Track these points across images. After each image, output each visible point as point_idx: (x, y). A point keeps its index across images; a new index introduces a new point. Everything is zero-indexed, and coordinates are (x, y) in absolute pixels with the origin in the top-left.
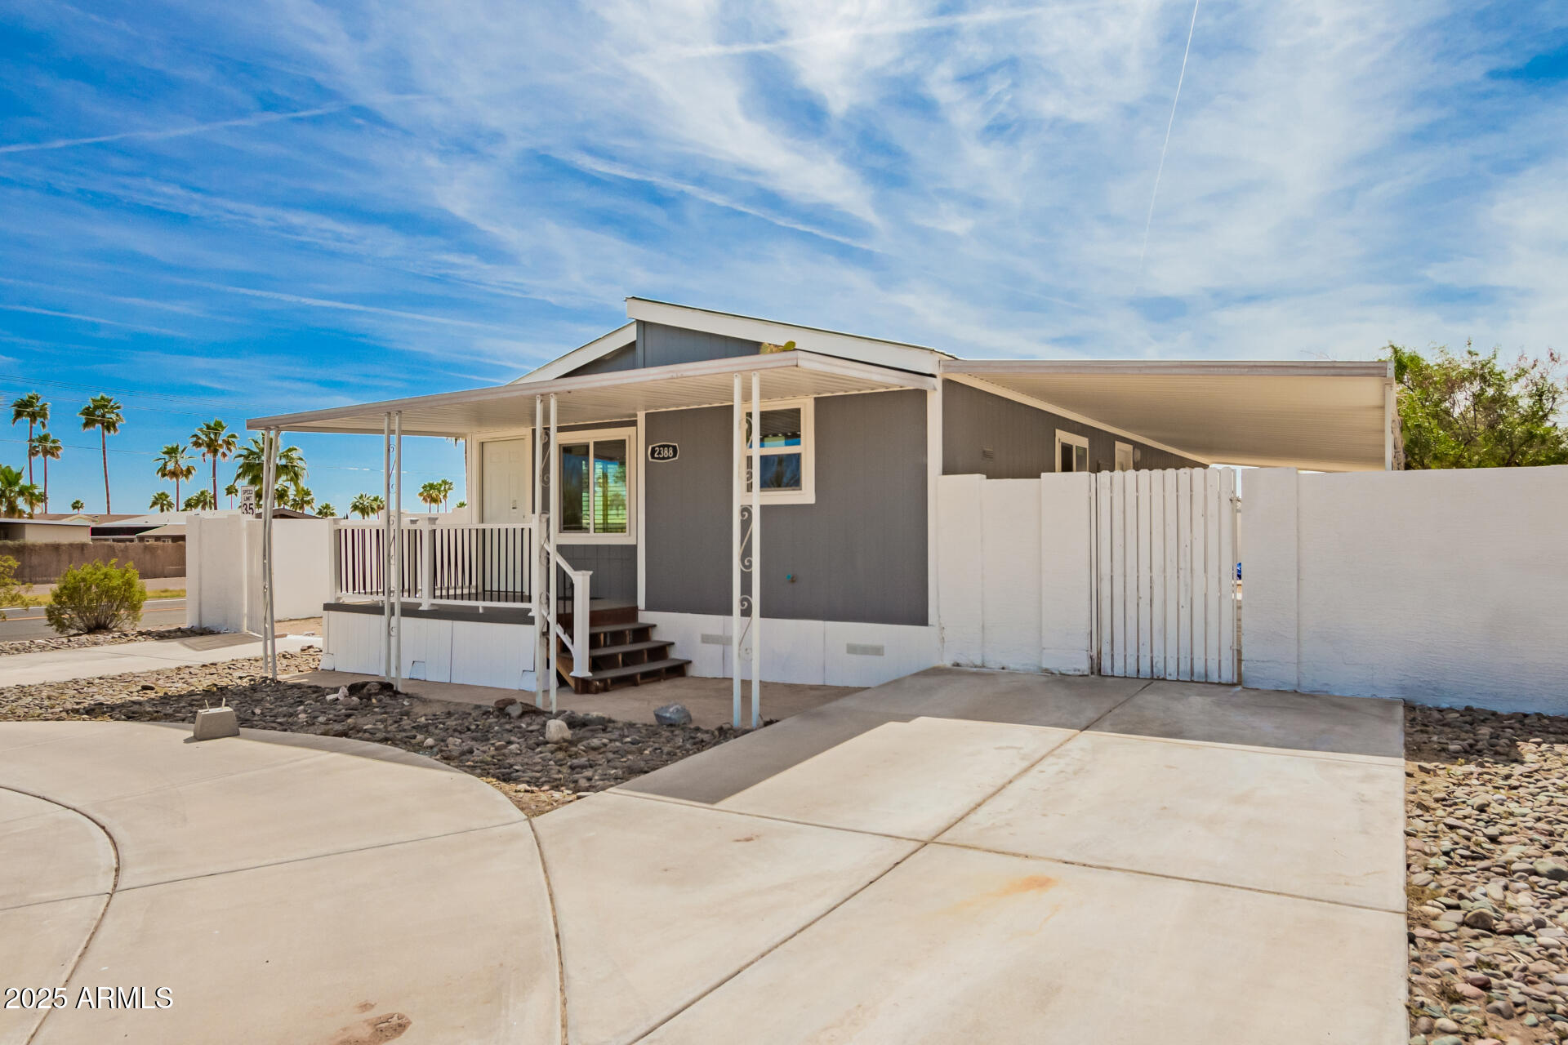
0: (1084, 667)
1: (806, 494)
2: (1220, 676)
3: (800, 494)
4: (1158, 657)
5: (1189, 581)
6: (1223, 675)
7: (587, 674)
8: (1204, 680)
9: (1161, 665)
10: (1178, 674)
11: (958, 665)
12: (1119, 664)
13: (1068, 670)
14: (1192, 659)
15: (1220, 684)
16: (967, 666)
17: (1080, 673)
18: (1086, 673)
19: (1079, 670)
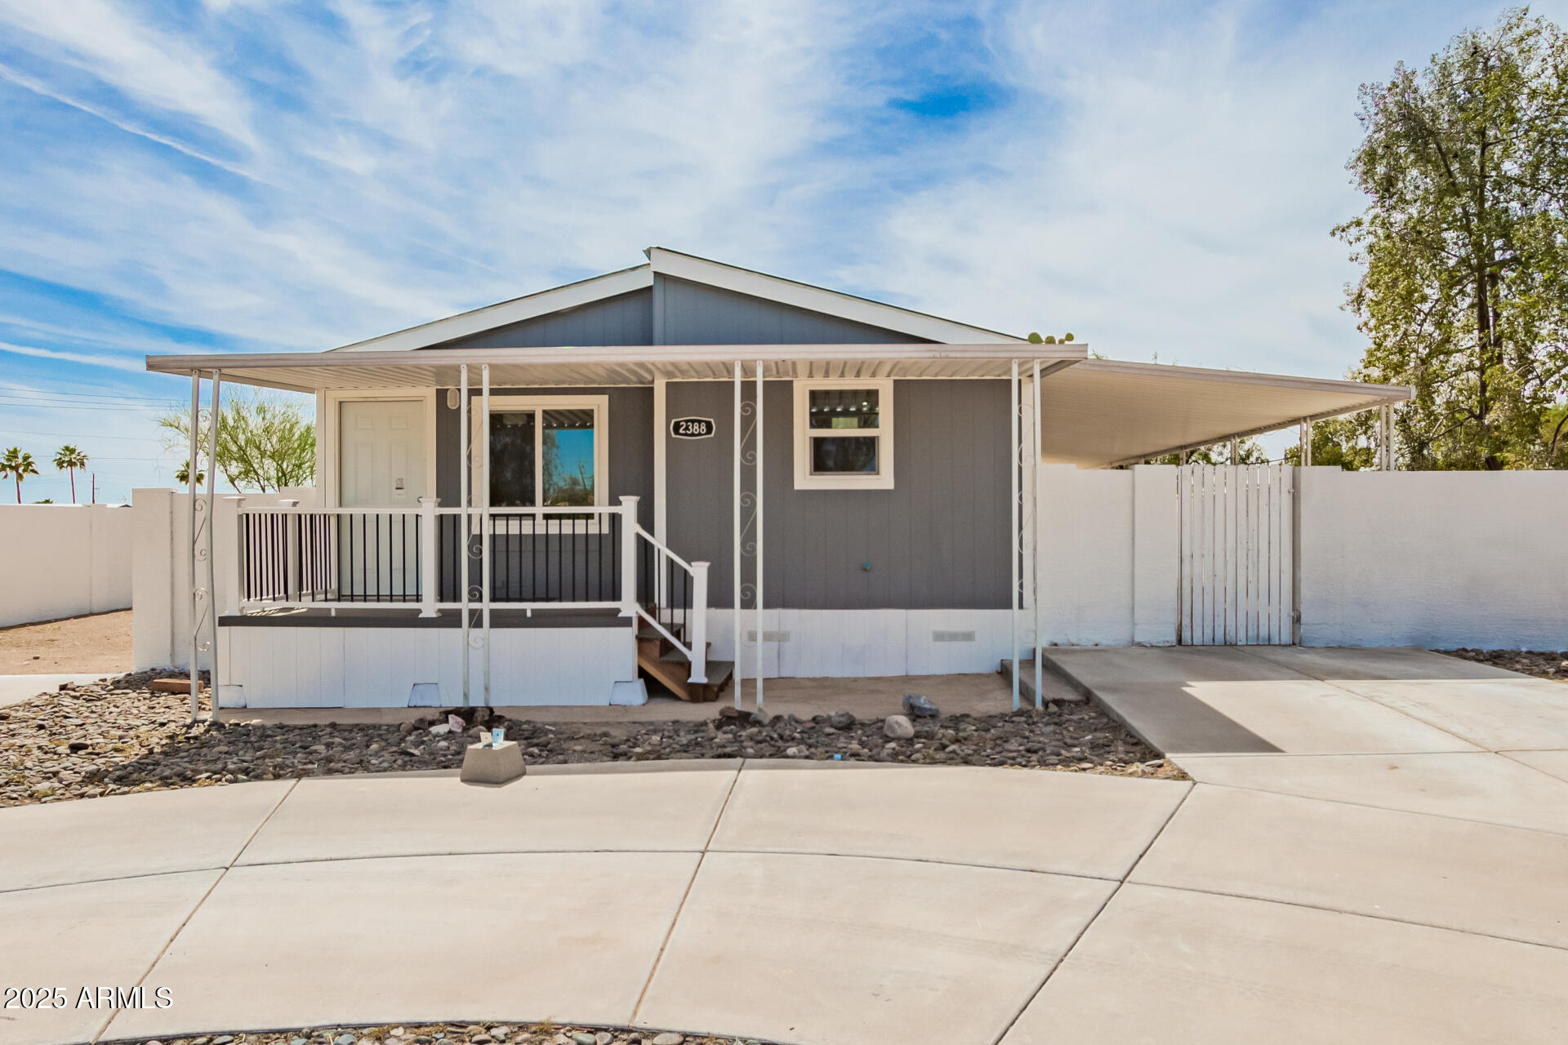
0: (1173, 639)
1: (884, 479)
2: (1280, 640)
3: (878, 479)
4: (1230, 626)
5: (1256, 559)
6: (1282, 639)
7: (704, 680)
8: (1267, 643)
9: (1233, 633)
10: (1247, 639)
11: (1056, 645)
12: (1198, 635)
13: (1158, 642)
14: (1258, 626)
15: (1280, 645)
16: (1064, 644)
17: (1168, 644)
18: (1174, 644)
19: (1168, 642)
